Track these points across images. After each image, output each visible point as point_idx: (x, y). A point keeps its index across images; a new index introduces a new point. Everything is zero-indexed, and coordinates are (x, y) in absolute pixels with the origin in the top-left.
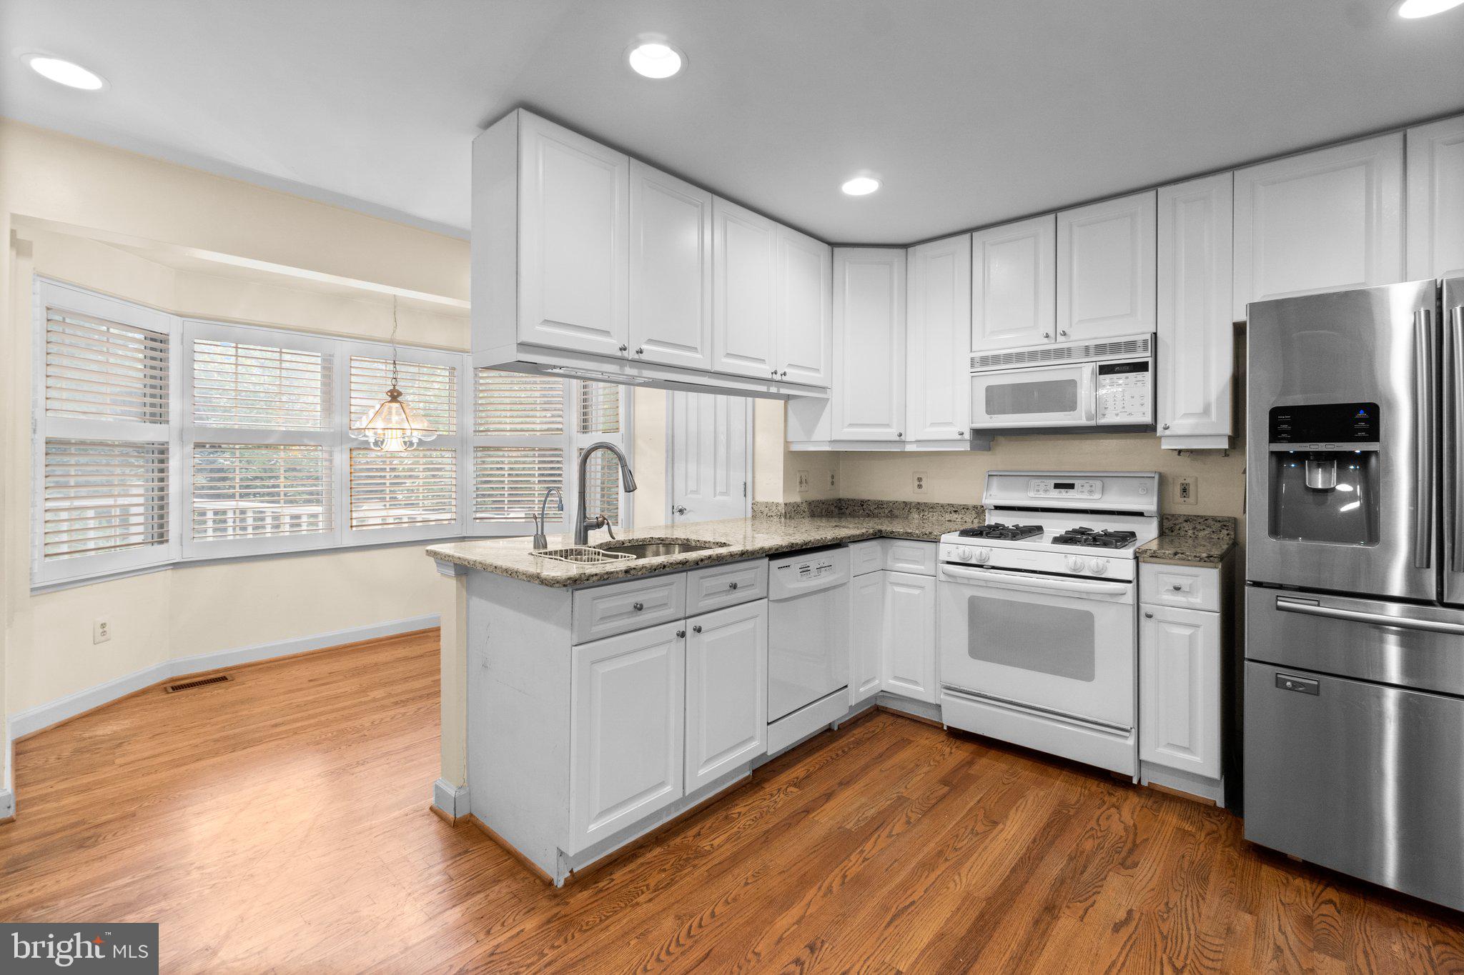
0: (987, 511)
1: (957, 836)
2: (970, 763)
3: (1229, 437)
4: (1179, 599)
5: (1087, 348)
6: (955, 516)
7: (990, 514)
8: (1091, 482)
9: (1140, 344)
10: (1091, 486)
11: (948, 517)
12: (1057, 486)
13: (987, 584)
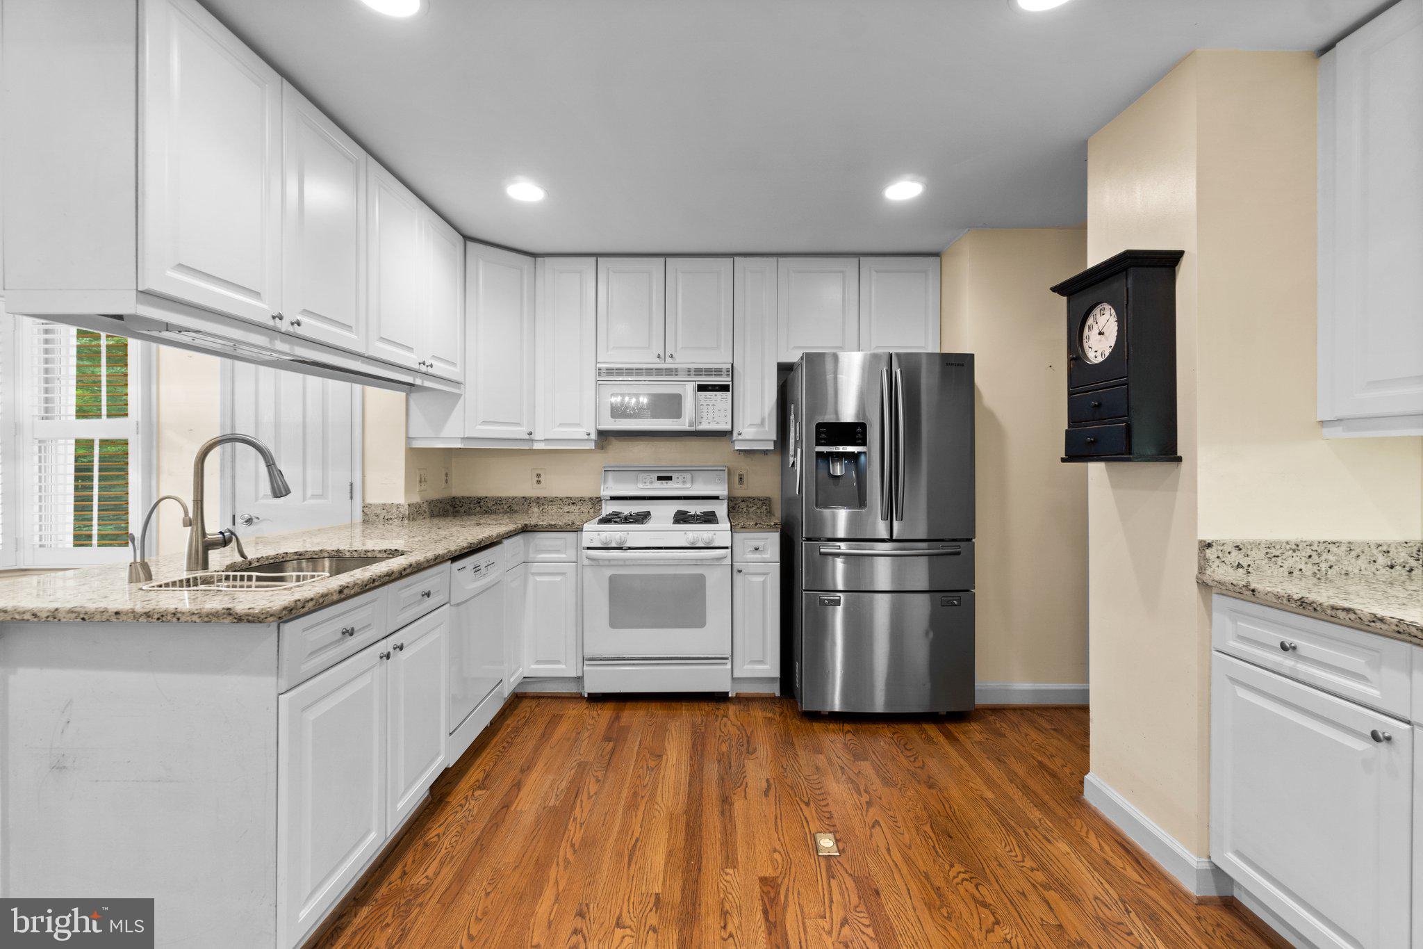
0: (603, 502)
1: (639, 776)
2: (618, 718)
3: (774, 441)
4: (757, 556)
5: (689, 369)
6: (573, 507)
7: (605, 504)
8: (684, 475)
9: (724, 371)
10: (684, 478)
11: (566, 508)
12: (660, 478)
13: (624, 563)
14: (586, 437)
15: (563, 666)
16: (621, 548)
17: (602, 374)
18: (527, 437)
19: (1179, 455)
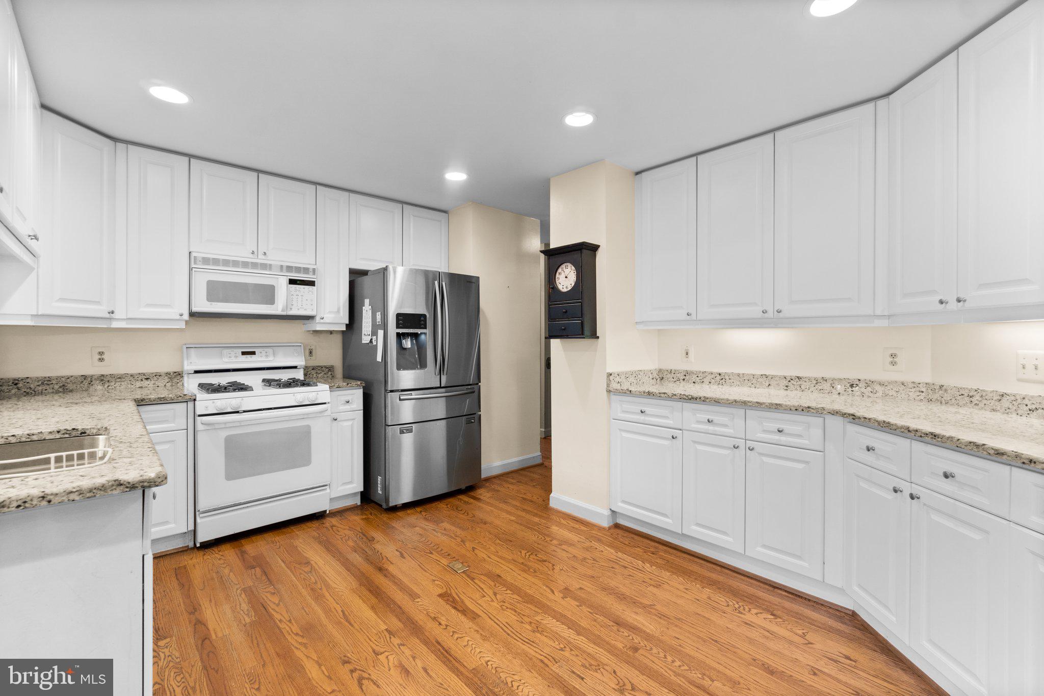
0: (185, 375)
3: (346, 325)
4: (347, 407)
5: (282, 266)
6: (146, 383)
7: (188, 377)
8: (266, 350)
9: (311, 270)
10: (266, 352)
11: (138, 384)
12: (244, 353)
13: (241, 424)
14: (178, 317)
15: (172, 525)
16: (238, 412)
17: (198, 262)
18: (108, 316)
19: (598, 335)
